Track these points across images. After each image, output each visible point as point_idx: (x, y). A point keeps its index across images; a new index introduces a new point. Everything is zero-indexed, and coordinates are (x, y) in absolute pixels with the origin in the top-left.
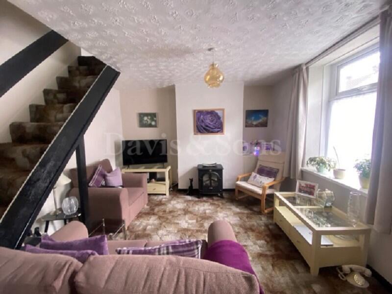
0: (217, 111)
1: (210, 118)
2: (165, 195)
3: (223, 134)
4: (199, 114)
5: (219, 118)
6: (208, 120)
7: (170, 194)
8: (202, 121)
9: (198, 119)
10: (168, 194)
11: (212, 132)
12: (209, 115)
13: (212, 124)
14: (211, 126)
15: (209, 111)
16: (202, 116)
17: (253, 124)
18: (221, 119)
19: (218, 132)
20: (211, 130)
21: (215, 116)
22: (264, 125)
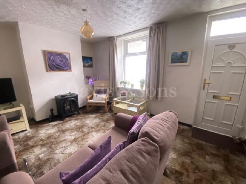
0: (65, 54)
1: (60, 59)
2: (26, 130)
3: (71, 71)
4: (49, 54)
5: (67, 59)
6: (58, 60)
7: (30, 128)
8: (53, 61)
9: (49, 59)
10: (28, 128)
11: (63, 70)
12: (59, 57)
13: (61, 63)
14: (61, 65)
15: (58, 53)
16: (52, 57)
17: (85, 66)
18: (69, 60)
19: (67, 70)
20: (61, 68)
21: (63, 57)
22: (91, 66)
